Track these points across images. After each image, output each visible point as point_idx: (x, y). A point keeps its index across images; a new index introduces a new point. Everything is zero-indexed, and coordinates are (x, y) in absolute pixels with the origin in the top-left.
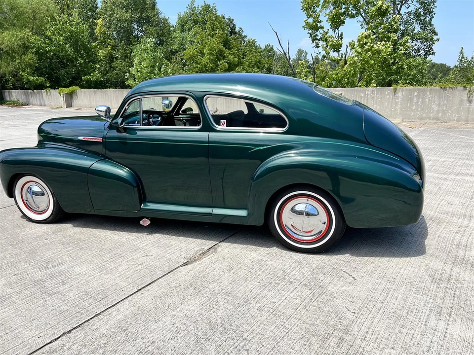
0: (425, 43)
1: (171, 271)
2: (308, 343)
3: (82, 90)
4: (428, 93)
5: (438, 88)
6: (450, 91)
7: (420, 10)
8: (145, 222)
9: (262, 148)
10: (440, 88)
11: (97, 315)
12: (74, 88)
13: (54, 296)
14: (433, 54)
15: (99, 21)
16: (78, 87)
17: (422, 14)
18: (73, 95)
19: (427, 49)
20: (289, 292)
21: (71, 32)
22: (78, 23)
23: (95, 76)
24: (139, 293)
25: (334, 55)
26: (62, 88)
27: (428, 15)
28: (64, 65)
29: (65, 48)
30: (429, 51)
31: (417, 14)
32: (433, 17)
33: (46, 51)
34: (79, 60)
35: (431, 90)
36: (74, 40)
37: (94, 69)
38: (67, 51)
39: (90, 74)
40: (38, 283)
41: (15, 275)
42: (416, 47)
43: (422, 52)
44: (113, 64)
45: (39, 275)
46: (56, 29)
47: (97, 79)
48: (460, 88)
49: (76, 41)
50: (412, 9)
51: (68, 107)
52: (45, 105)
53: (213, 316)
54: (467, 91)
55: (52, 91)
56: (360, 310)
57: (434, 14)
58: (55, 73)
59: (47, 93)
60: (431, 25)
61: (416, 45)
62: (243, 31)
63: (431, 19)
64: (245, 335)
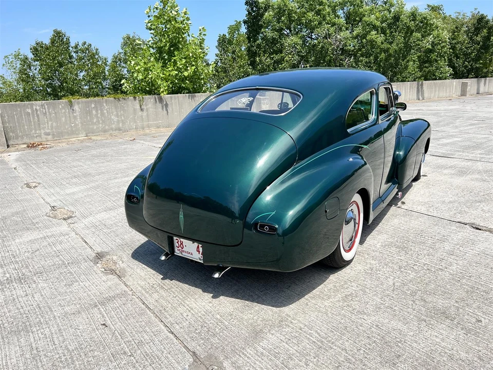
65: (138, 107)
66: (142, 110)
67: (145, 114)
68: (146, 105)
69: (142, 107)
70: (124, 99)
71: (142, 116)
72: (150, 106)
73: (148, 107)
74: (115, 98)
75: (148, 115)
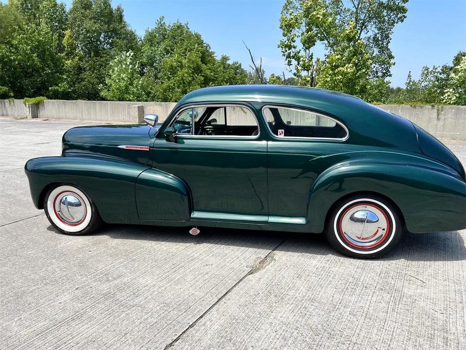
0: (383, 66)
1: (241, 280)
2: (417, 344)
3: (49, 100)
4: (400, 111)
5: (408, 106)
6: (420, 109)
7: (378, 36)
8: (194, 231)
9: (323, 157)
10: (410, 107)
11: (191, 326)
12: (41, 98)
13: (133, 309)
14: (390, 76)
15: (68, 33)
16: (45, 98)
17: (380, 39)
18: (40, 106)
19: (385, 71)
20: (370, 297)
21: (39, 41)
22: (47, 33)
23: (63, 86)
24: (221, 302)
25: (304, 73)
26: (27, 98)
27: (385, 40)
28: (28, 75)
29: (31, 57)
30: (386, 73)
31: (375, 39)
32: (389, 42)
33: (10, 60)
34: (46, 70)
35: (402, 108)
36: (41, 49)
37: (62, 80)
38: (34, 60)
39: (57, 85)
40: (107, 296)
41: (77, 289)
42: (374, 69)
43: (380, 74)
44: (82, 76)
45: (105, 287)
46: (23, 38)
47: (64, 90)
48: (429, 106)
49: (44, 51)
50: (371, 34)
51: (33, 117)
52: (7, 115)
53: (309, 321)
54: (436, 110)
55: (16, 101)
56: (446, 310)
57: (391, 39)
58: (19, 82)
59: (10, 103)
60: (388, 49)
61: (374, 67)
62: (210, 48)
63: (387, 44)
64: (354, 339)
65: (435, 115)
66: (438, 119)
67: (441, 123)
68: (445, 115)
69: (440, 116)
70: (421, 107)
71: (437, 125)
72: (450, 115)
73: (446, 117)
74: (411, 106)
75: (444, 125)
